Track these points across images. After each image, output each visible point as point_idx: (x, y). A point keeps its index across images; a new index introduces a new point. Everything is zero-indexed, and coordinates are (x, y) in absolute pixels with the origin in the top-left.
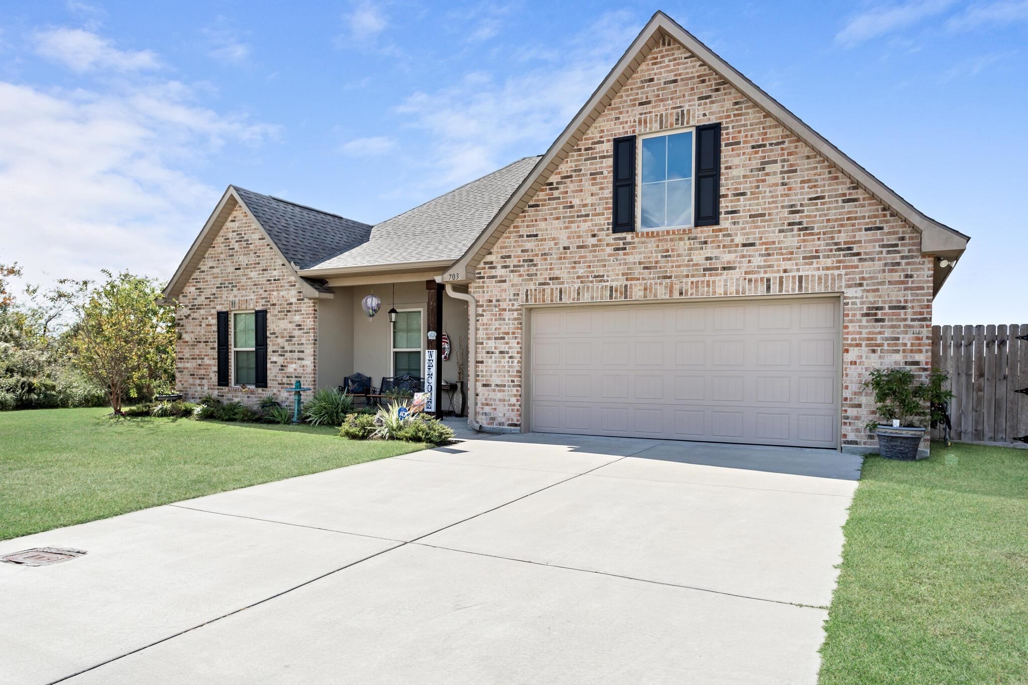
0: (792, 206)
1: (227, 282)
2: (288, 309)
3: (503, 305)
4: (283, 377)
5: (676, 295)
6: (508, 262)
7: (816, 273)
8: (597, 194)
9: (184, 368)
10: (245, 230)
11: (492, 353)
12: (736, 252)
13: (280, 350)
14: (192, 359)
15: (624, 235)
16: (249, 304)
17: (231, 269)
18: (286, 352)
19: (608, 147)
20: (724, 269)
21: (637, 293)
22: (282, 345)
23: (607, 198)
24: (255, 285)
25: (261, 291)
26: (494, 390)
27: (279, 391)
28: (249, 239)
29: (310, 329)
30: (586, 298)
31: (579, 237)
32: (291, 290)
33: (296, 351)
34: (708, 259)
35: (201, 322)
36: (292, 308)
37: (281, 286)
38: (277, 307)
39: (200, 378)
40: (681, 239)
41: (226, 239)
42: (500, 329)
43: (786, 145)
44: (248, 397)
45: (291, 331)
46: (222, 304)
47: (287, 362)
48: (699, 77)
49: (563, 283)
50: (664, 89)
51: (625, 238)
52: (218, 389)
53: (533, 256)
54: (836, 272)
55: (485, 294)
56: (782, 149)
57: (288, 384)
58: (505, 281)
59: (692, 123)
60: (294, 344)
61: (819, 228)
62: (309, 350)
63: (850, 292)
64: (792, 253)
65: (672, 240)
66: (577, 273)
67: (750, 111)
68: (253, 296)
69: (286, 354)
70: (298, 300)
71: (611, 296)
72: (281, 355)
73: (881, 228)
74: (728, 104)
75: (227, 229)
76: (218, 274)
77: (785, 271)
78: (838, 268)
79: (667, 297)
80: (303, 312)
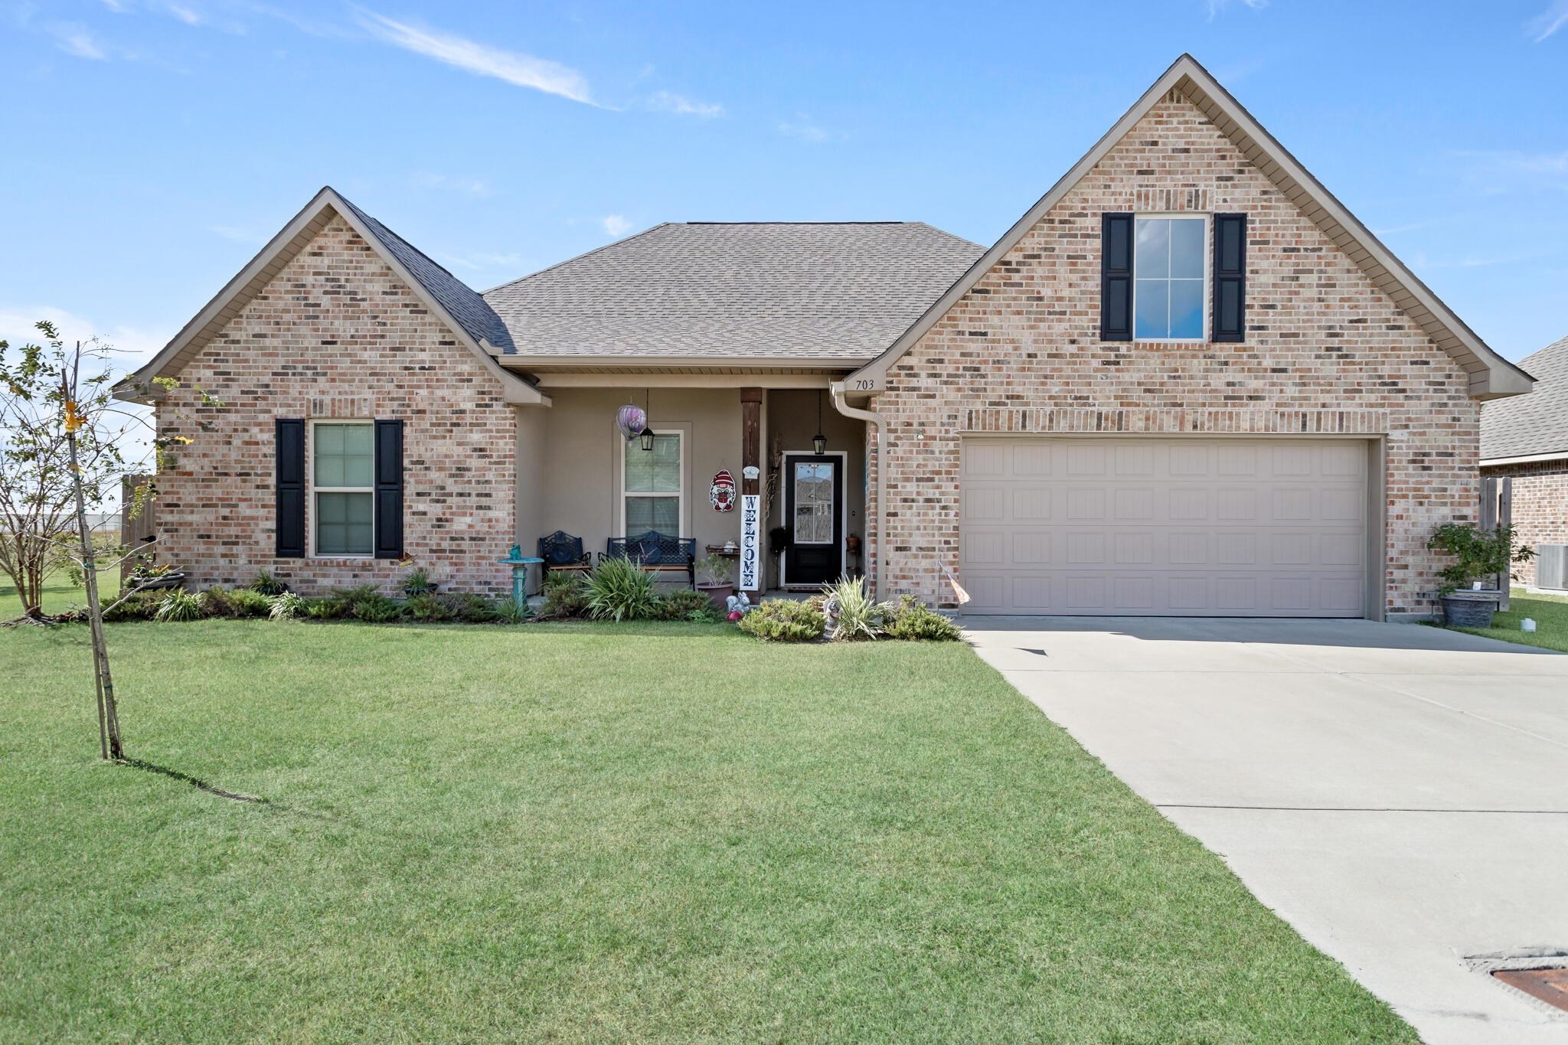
0: (1330, 328)
1: (300, 366)
2: (455, 421)
3: (931, 431)
4: (442, 539)
5: (1189, 429)
6: (939, 368)
7: (1359, 410)
8: (1078, 285)
9: (181, 524)
10: (348, 274)
11: (913, 501)
12: (1264, 378)
13: (434, 492)
14: (204, 506)
15: (1116, 344)
16: (359, 409)
17: (312, 342)
18: (451, 495)
19: (1094, 223)
20: (1251, 398)
21: (1136, 423)
22: (439, 483)
23: (1092, 293)
24: (371, 374)
25: (391, 387)
26: (916, 556)
27: (432, 564)
28: (360, 291)
29: (505, 457)
30: (1062, 426)
31: (1051, 342)
32: (463, 387)
33: (474, 493)
34: (1229, 384)
35: (230, 437)
36: (463, 419)
37: (438, 381)
38: (428, 415)
39: (224, 543)
40: (1194, 356)
41: (296, 286)
42: (925, 466)
43: (1323, 253)
44: (355, 576)
45: (462, 458)
46: (289, 405)
47: (452, 514)
48: (1218, 150)
49: (1027, 404)
50: (1171, 158)
51: (1118, 349)
52: (275, 562)
53: (980, 363)
54: (1381, 410)
55: (901, 414)
56: (1319, 257)
57: (452, 551)
58: (933, 396)
59: (1209, 208)
60: (469, 482)
61: (1361, 357)
62: (502, 493)
63: (1395, 435)
64: (1331, 384)
65: (1182, 357)
66: (1048, 391)
67: (1281, 205)
68: (368, 394)
69: (449, 499)
70: (478, 406)
71: (1099, 426)
72: (438, 501)
73: (1427, 363)
74: (1255, 193)
75: (302, 267)
76: (275, 348)
77: (1324, 405)
78: (1382, 405)
79: (1177, 430)
80: (488, 427)
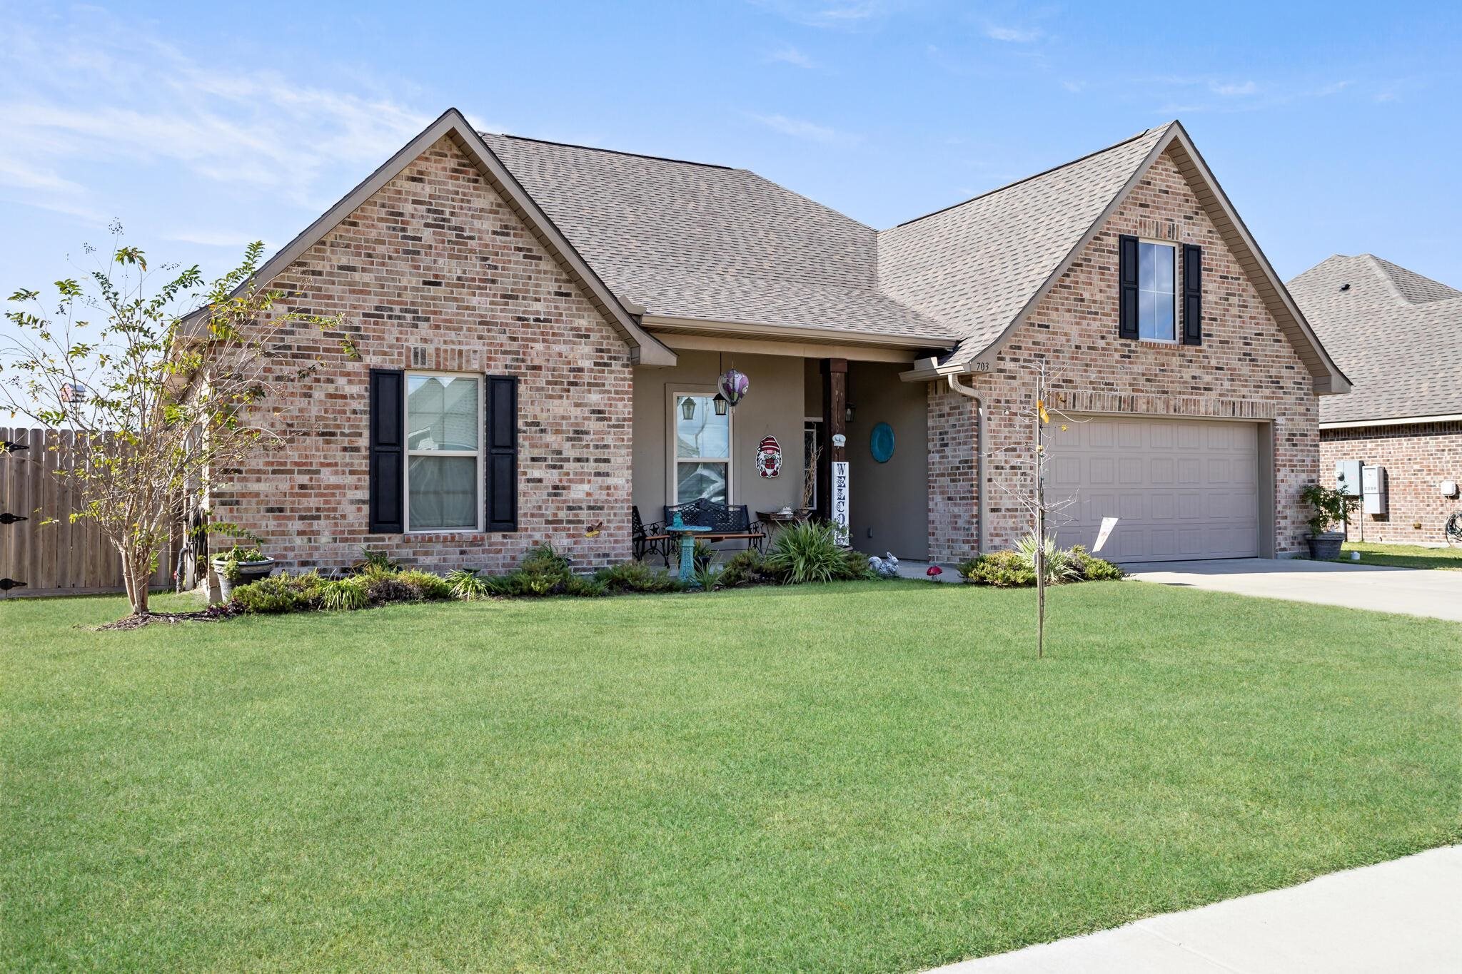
0: (1245, 338)
1: (397, 308)
2: (572, 380)
3: (1014, 408)
4: (558, 509)
5: (1172, 412)
6: (1018, 353)
7: (1261, 401)
8: (1105, 292)
9: (243, 495)
10: (454, 207)
11: (1002, 468)
12: (1212, 374)
13: (549, 457)
14: (274, 472)
15: (1128, 342)
16: (468, 361)
17: (411, 280)
18: (568, 460)
19: (1113, 241)
20: (1206, 389)
21: (1142, 407)
22: (555, 446)
23: (1114, 298)
24: (481, 323)
25: (503, 338)
26: (1005, 517)
27: (548, 536)
28: (467, 227)
29: (624, 420)
30: (1097, 408)
31: (1089, 336)
32: (580, 344)
33: (592, 458)
34: (1194, 378)
35: (310, 388)
36: (580, 377)
37: (554, 334)
38: (543, 372)
39: (302, 518)
40: (1174, 355)
41: (392, 214)
42: (1010, 438)
43: (1240, 282)
44: (462, 553)
45: (580, 421)
46: (385, 354)
47: (570, 481)
48: (1185, 195)
49: (1076, 387)
50: (1158, 197)
51: (1129, 346)
52: (367, 540)
53: (1045, 351)
54: (1272, 402)
55: (993, 392)
56: (1239, 285)
57: (569, 522)
58: (1014, 378)
59: (1180, 240)
60: (587, 446)
61: (1262, 361)
62: (621, 458)
63: (1280, 420)
64: (1246, 381)
65: (1167, 354)
66: (1089, 377)
67: (1219, 242)
68: (478, 345)
69: (566, 465)
70: (596, 364)
71: (1120, 407)
72: (554, 467)
73: (1293, 368)
74: (1205, 231)
75: (399, 192)
76: (367, 285)
77: (1244, 397)
78: (1272, 398)
79: (1165, 412)
80: (607, 388)
